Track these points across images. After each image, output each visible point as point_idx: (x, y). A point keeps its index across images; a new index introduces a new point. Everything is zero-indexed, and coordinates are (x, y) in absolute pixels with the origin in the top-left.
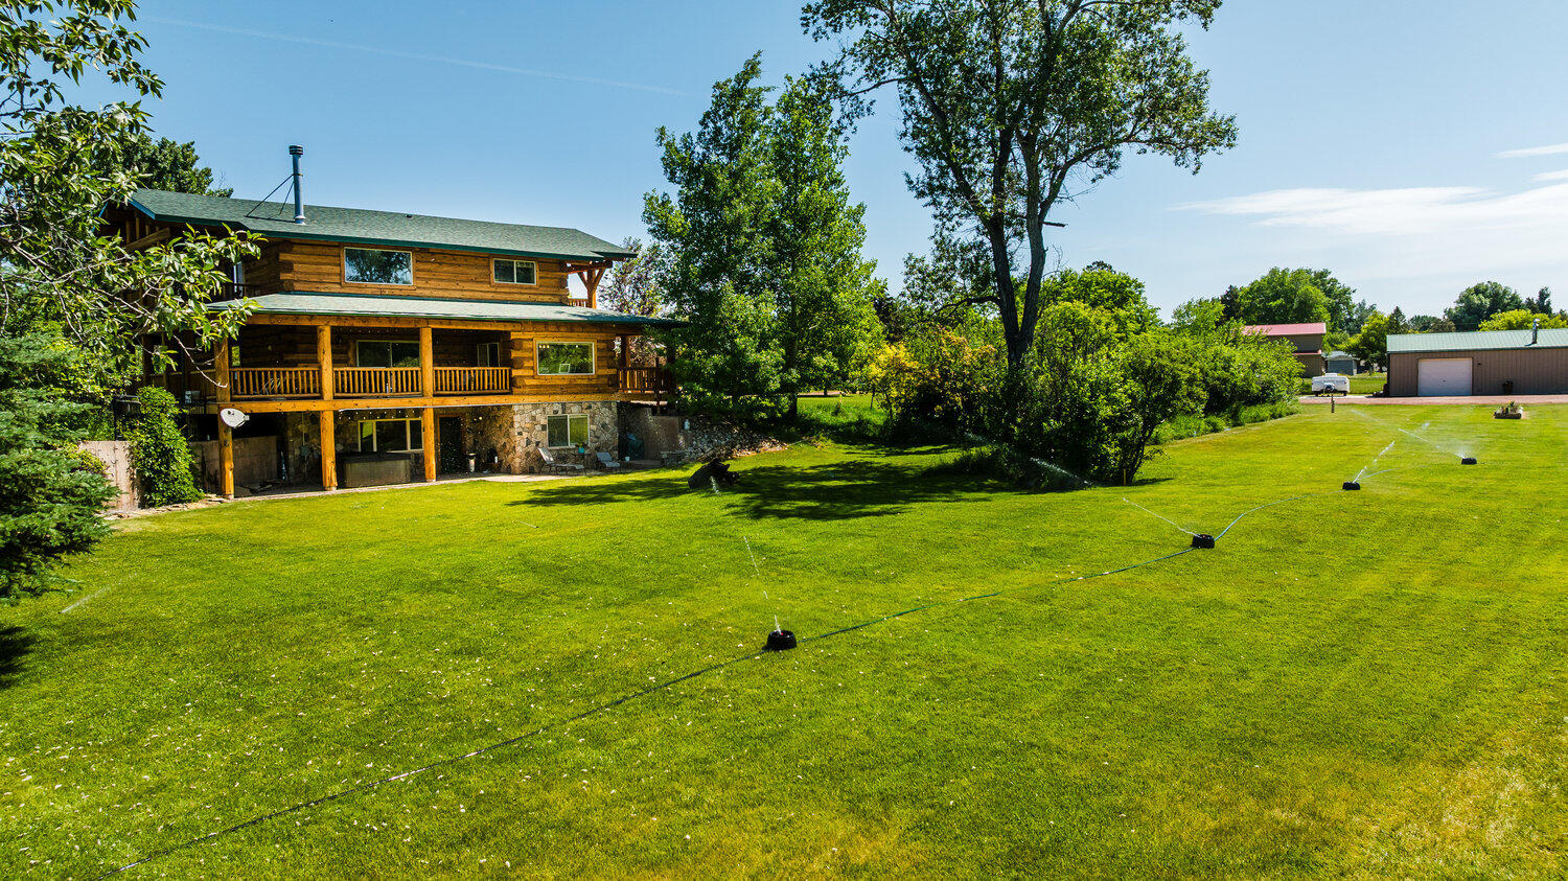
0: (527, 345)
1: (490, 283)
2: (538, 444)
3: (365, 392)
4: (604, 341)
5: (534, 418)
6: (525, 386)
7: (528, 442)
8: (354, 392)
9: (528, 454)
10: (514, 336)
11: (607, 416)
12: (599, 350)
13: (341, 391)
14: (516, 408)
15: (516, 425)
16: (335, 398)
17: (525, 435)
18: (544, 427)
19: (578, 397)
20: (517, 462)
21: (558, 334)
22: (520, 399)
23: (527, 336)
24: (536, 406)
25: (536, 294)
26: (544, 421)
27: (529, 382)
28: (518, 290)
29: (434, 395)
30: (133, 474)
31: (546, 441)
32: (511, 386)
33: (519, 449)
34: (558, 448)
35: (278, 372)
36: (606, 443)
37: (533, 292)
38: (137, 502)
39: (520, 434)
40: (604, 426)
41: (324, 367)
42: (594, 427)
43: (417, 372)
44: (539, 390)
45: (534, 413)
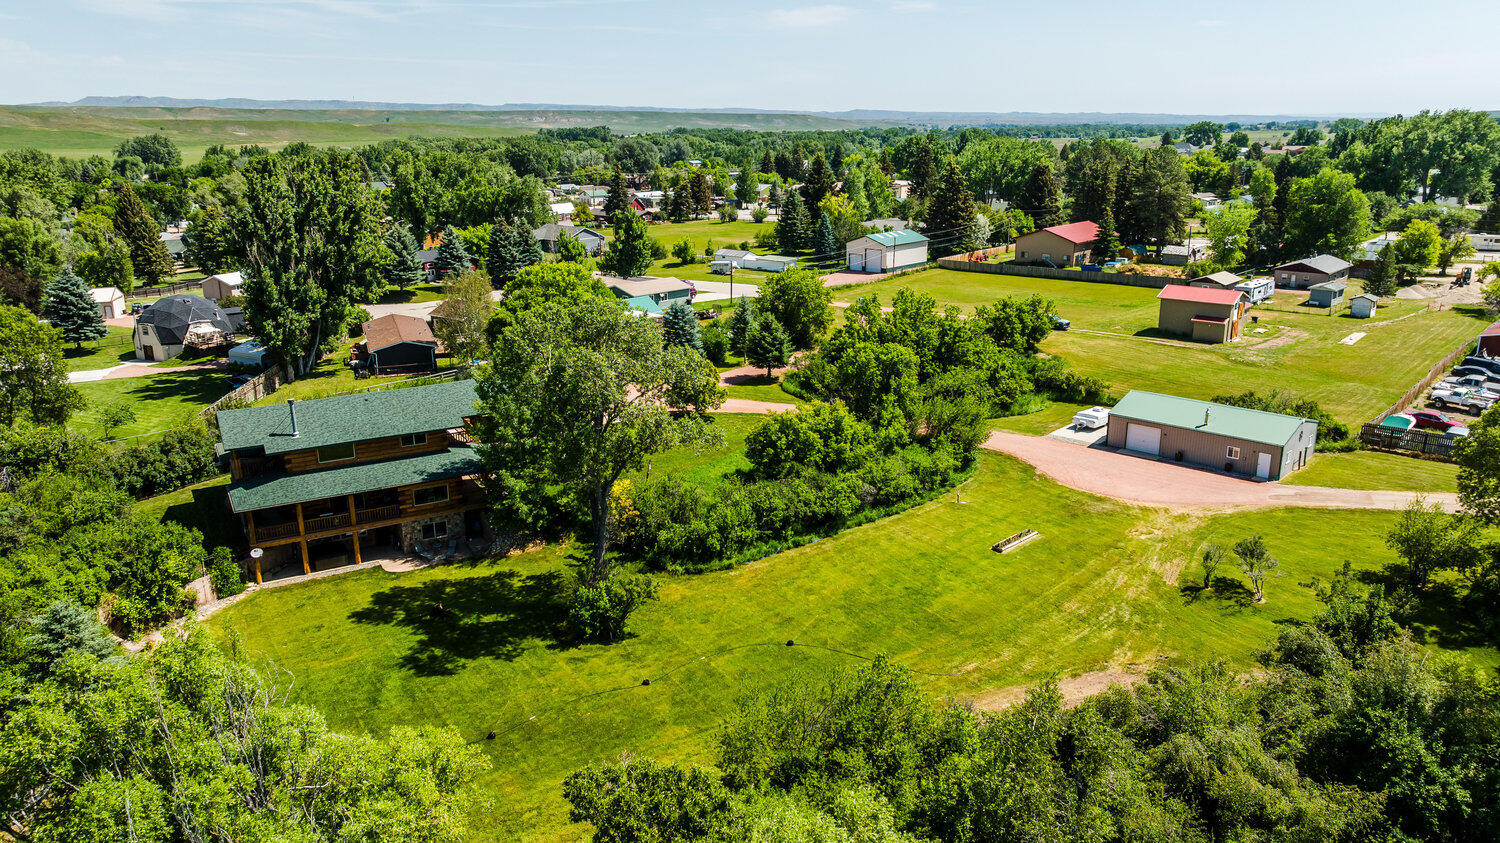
2: (416, 540)
3: (321, 528)
4: (453, 483)
6: (407, 512)
8: (316, 529)
9: (410, 546)
10: (399, 490)
11: (458, 519)
13: (308, 530)
14: (404, 524)
15: (405, 532)
16: (306, 534)
17: (409, 536)
18: (420, 531)
19: (439, 513)
20: (405, 549)
22: (405, 519)
23: (407, 488)
24: (414, 521)
26: (420, 528)
27: (409, 510)
28: (417, 448)
29: (357, 524)
30: (213, 587)
31: (421, 537)
32: (400, 514)
33: (405, 543)
35: (278, 527)
37: (426, 447)
38: (216, 598)
39: (406, 536)
40: (457, 524)
41: (299, 521)
42: (450, 526)
43: (348, 515)
44: (416, 513)
45: (413, 525)
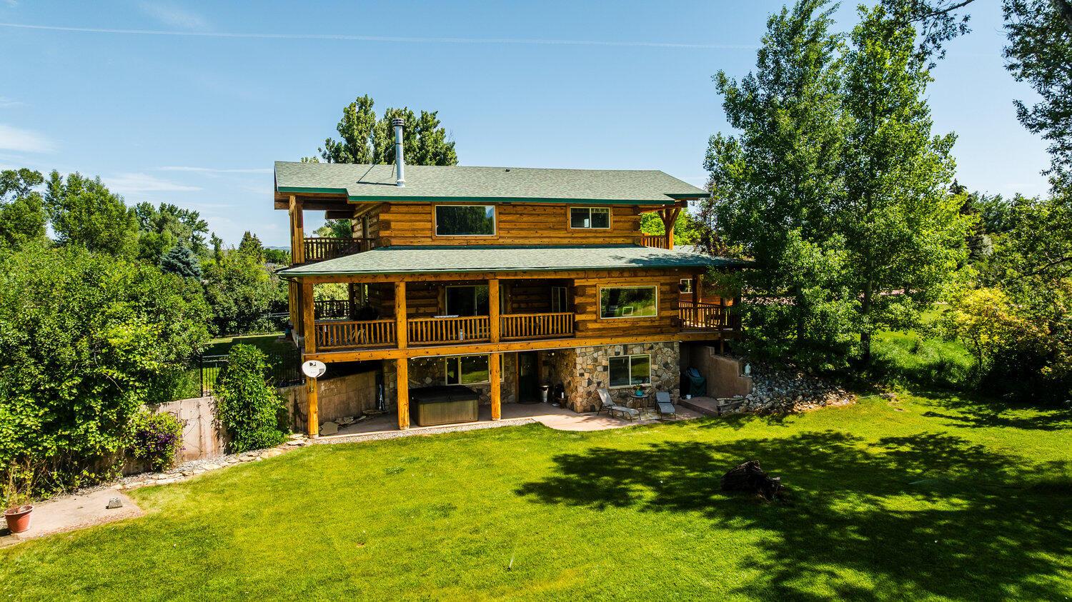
0: (590, 291)
1: (566, 229)
2: (599, 384)
3: (437, 339)
4: (667, 284)
5: (595, 360)
6: (587, 329)
7: (590, 382)
8: (427, 340)
9: (589, 393)
10: (577, 283)
11: (670, 355)
12: (662, 292)
13: (413, 338)
14: (578, 351)
15: (578, 367)
16: (409, 346)
17: (587, 376)
18: (605, 368)
19: (641, 339)
20: (579, 401)
21: (623, 279)
22: (583, 342)
23: (591, 282)
24: (597, 349)
25: (609, 237)
26: (605, 362)
27: (590, 326)
28: (593, 235)
29: (500, 341)
30: (219, 425)
31: (607, 380)
32: (575, 330)
33: (581, 390)
34: (619, 387)
35: (359, 325)
36: (668, 381)
37: (607, 235)
38: (222, 449)
39: (582, 375)
40: (666, 365)
41: (399, 319)
42: (656, 367)
43: (485, 320)
44: (601, 333)
45: (595, 355)
